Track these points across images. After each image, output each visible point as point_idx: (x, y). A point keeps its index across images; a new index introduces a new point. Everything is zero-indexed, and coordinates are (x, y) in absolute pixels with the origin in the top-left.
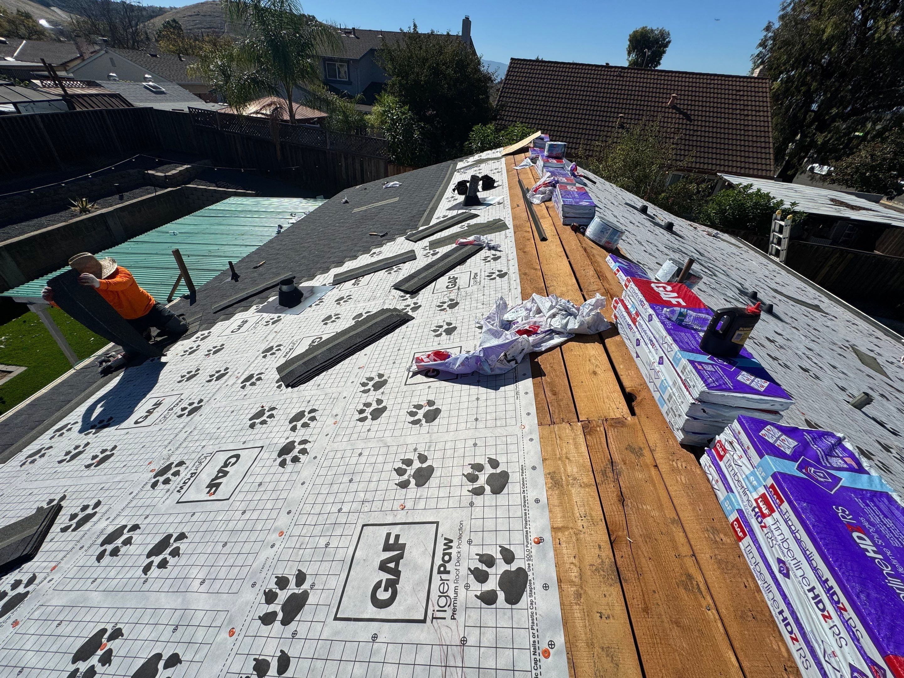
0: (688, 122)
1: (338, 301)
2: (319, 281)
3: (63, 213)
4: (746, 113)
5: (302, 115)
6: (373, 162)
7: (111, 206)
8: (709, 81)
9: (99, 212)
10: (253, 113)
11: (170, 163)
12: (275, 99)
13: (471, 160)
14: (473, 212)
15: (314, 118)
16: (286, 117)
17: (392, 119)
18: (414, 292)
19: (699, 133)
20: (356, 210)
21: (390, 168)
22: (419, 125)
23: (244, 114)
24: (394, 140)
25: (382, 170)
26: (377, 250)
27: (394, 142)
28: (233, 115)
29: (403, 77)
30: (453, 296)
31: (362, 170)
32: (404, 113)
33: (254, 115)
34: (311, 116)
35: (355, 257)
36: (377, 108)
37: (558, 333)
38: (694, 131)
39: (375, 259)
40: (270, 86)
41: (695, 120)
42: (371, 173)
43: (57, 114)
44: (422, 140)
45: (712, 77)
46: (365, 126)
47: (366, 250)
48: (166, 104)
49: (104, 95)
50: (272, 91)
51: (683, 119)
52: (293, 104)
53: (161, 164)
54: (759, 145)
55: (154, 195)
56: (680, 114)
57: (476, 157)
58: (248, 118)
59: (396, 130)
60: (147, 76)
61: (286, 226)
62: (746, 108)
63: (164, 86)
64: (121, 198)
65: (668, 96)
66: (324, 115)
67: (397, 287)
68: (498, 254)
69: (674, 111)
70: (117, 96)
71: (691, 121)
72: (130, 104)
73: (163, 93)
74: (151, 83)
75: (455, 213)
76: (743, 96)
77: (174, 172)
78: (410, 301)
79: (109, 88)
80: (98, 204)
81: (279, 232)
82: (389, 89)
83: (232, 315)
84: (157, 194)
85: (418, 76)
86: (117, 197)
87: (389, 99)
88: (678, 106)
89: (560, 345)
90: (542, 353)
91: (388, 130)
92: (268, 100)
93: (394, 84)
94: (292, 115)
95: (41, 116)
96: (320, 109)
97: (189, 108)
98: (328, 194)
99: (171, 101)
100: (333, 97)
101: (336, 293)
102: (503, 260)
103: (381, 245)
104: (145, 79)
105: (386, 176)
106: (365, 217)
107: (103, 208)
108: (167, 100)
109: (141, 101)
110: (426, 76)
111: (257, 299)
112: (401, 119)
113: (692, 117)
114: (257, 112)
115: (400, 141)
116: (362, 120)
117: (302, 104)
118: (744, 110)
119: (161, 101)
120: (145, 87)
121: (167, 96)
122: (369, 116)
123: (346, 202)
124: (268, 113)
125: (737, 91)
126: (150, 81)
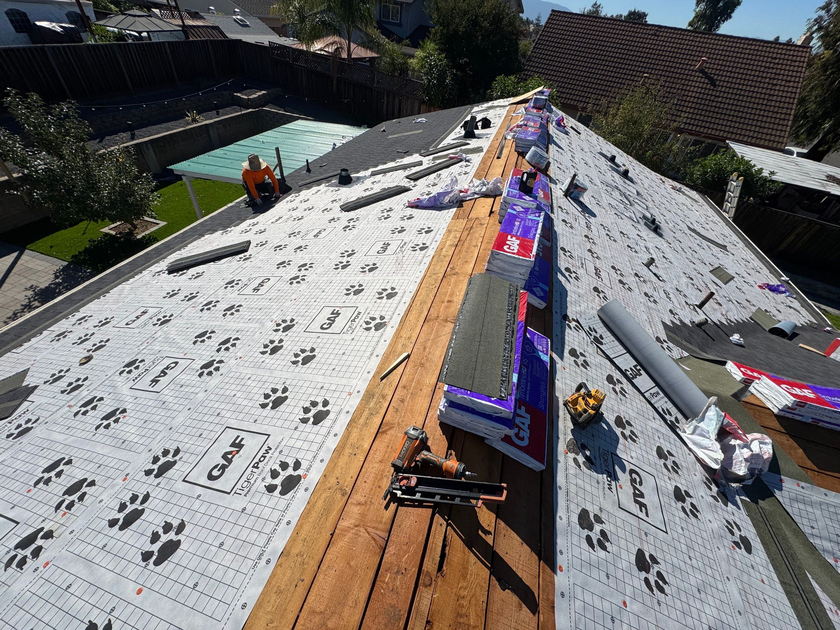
0: (712, 88)
1: (373, 183)
2: (361, 174)
3: (181, 121)
4: (775, 82)
5: (357, 54)
6: (409, 101)
7: (212, 119)
8: (745, 46)
9: (204, 123)
10: (318, 50)
11: (251, 88)
12: (337, 39)
13: (485, 105)
14: (468, 142)
15: (366, 58)
16: (344, 55)
17: (430, 65)
18: (415, 180)
19: (720, 99)
20: (390, 137)
21: (423, 107)
22: (452, 71)
23: (312, 50)
24: (429, 83)
25: (416, 108)
26: (400, 160)
27: (429, 85)
28: (302, 51)
29: (444, 27)
30: (436, 182)
31: (400, 108)
32: (440, 60)
33: (319, 52)
34: (364, 55)
35: (385, 163)
36: (419, 53)
37: (477, 194)
38: (716, 96)
39: (398, 164)
40: (335, 28)
41: (719, 86)
42: (407, 111)
43: (178, 42)
44: (452, 85)
45: (750, 42)
46: (408, 69)
47: (393, 160)
48: (250, 36)
49: (208, 27)
50: (337, 32)
51: (708, 84)
52: (352, 44)
53: (245, 88)
54: (778, 116)
55: (240, 113)
56: (706, 78)
57: (490, 104)
58: (314, 54)
59: (432, 75)
60: (236, 10)
61: (338, 145)
62: (777, 77)
63: (248, 19)
64: (218, 114)
65: (699, 59)
66: (374, 55)
67: (407, 177)
68: (469, 164)
69: (701, 75)
70: (216, 28)
71: (715, 87)
72: (225, 36)
73: (247, 26)
74: (239, 17)
75: (456, 141)
76: (778, 64)
77: (254, 96)
78: (412, 183)
79: (210, 21)
80: (203, 116)
81: (334, 148)
82: (431, 37)
83: (311, 187)
84: (243, 112)
85: (457, 26)
86: (215, 112)
87: (430, 46)
88: (706, 70)
89: (476, 199)
90: (466, 201)
91: (426, 74)
92: (330, 39)
93: (436, 33)
94: (349, 54)
95: (169, 43)
96: (371, 49)
97: (269, 42)
98: (370, 126)
99: (253, 34)
100: (384, 40)
101: (372, 179)
102: (470, 167)
103: (403, 158)
104: (235, 13)
105: (419, 113)
106: (396, 141)
107: (206, 120)
108: (250, 33)
109: (232, 33)
110: (464, 27)
111: (324, 181)
112: (437, 65)
113: (717, 83)
114: (321, 50)
115: (434, 85)
116: (406, 63)
117: (358, 45)
118: (774, 79)
119: (246, 33)
120: (235, 20)
121: (251, 28)
122: (412, 60)
123: (384, 131)
124: (330, 51)
125: (772, 58)
126: (238, 15)
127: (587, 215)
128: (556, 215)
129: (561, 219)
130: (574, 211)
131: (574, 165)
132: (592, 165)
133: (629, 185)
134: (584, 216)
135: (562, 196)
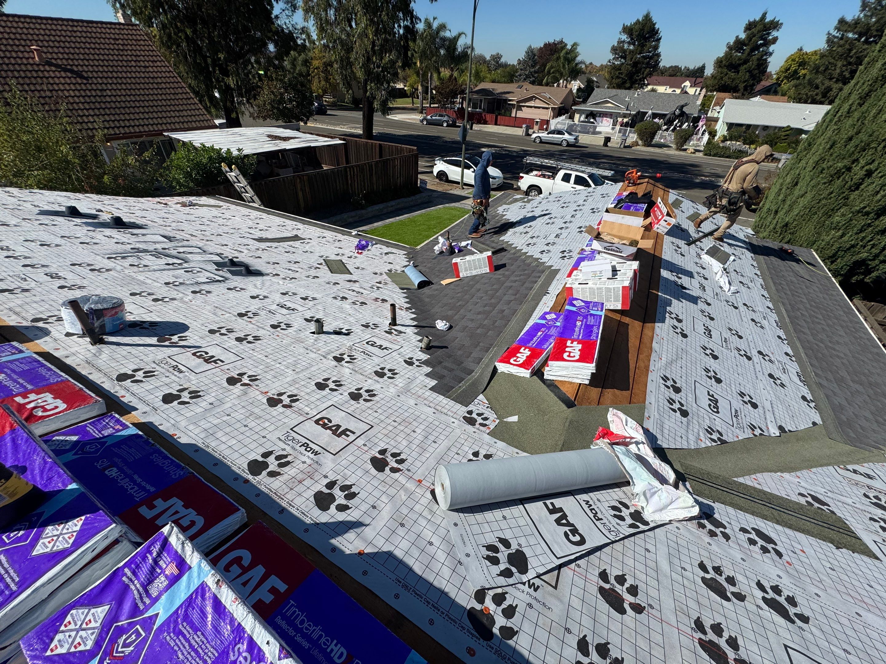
19: (108, 93)
38: (100, 90)
45: (71, 23)
88: (54, 62)
127: (175, 338)
128: (141, 407)
129: (159, 403)
130: (151, 357)
131: (28, 262)
132: (59, 241)
133: (143, 235)
134: (174, 345)
135: (94, 349)
